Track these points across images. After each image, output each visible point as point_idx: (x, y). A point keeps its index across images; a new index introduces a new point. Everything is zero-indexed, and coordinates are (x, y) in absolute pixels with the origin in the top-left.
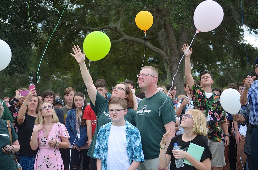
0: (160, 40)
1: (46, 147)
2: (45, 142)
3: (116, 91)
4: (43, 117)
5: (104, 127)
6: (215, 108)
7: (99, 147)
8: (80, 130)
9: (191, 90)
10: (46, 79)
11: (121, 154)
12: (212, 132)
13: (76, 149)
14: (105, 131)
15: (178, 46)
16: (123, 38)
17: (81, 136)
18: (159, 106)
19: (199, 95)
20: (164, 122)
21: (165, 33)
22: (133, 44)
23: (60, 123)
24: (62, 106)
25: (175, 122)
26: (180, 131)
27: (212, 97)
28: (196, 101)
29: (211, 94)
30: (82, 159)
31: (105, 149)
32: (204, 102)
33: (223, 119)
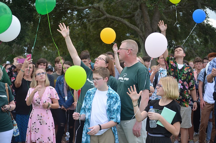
0: (136, 19)
1: (39, 107)
2: (39, 102)
3: (98, 61)
4: (37, 81)
5: (91, 90)
6: (185, 78)
7: (85, 107)
8: (68, 94)
9: (166, 61)
10: (38, 49)
11: (102, 115)
12: (181, 98)
13: (64, 109)
14: (91, 94)
15: (151, 24)
16: (105, 16)
17: (68, 99)
18: (136, 75)
19: (172, 65)
20: (139, 90)
21: (141, 13)
22: (113, 22)
23: (51, 87)
24: (53, 72)
25: (149, 90)
26: (153, 97)
27: (183, 68)
28: (170, 71)
29: (182, 66)
30: (68, 118)
31: (89, 109)
32: (176, 72)
33: (192, 88)
